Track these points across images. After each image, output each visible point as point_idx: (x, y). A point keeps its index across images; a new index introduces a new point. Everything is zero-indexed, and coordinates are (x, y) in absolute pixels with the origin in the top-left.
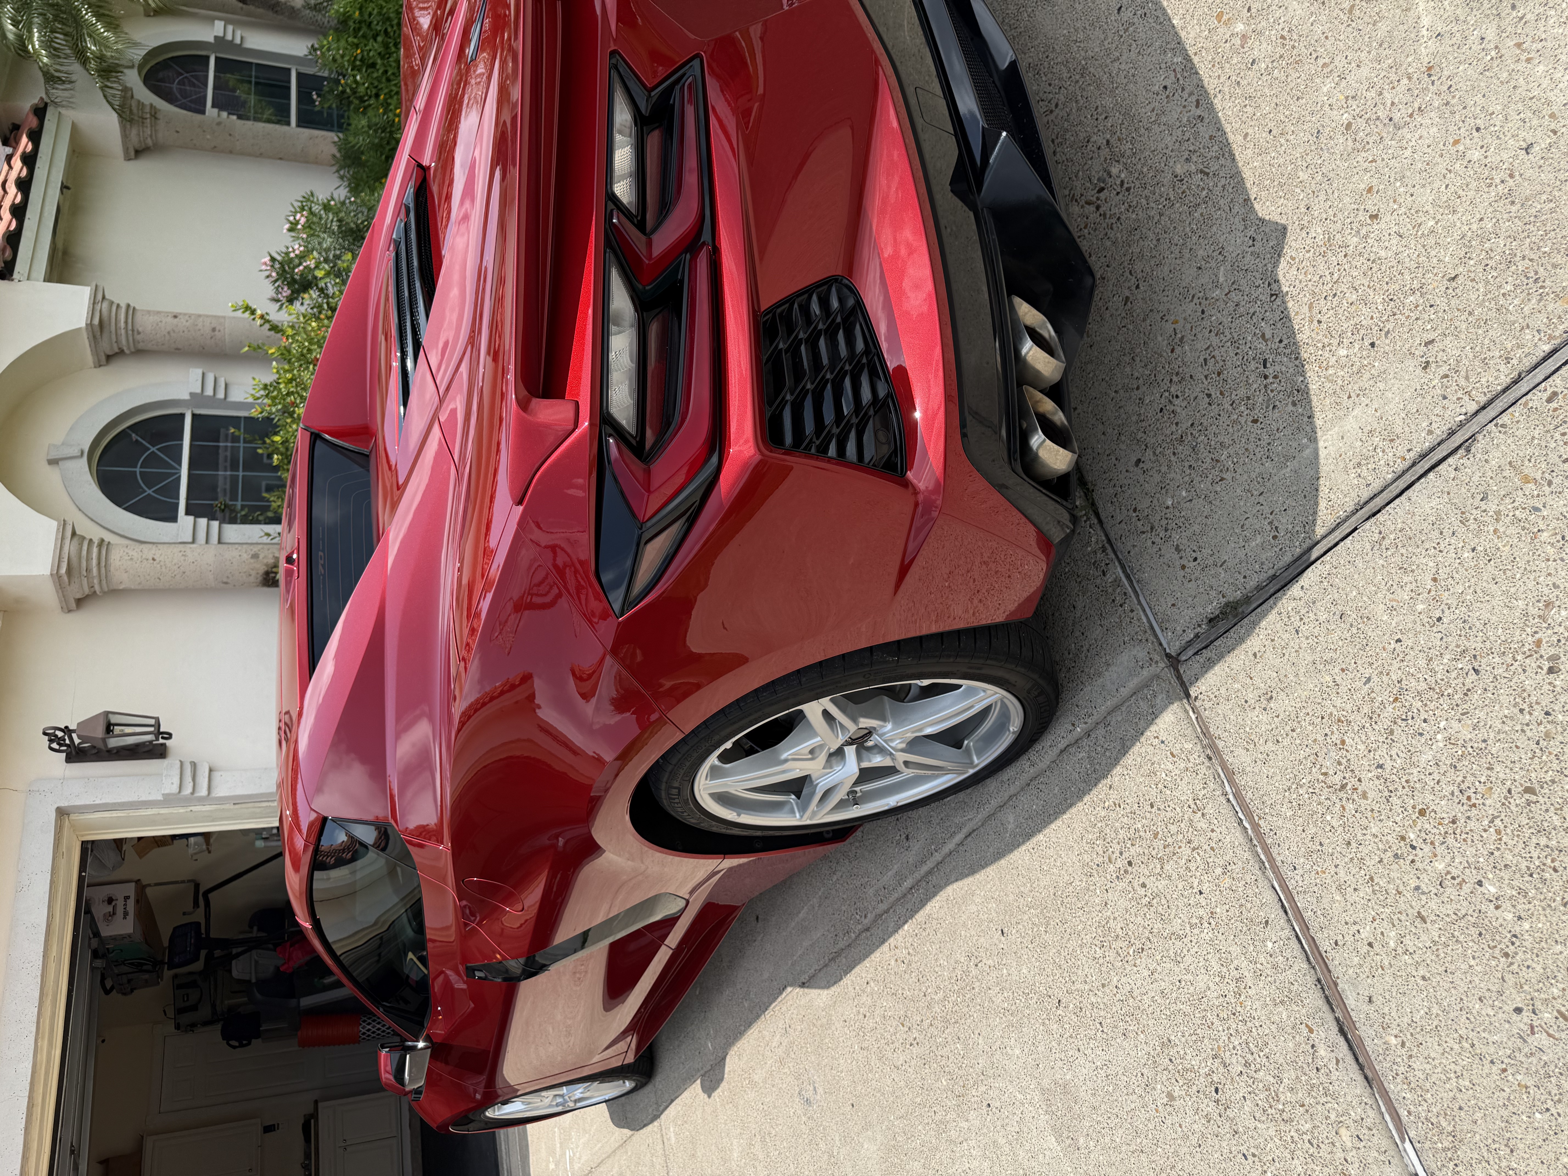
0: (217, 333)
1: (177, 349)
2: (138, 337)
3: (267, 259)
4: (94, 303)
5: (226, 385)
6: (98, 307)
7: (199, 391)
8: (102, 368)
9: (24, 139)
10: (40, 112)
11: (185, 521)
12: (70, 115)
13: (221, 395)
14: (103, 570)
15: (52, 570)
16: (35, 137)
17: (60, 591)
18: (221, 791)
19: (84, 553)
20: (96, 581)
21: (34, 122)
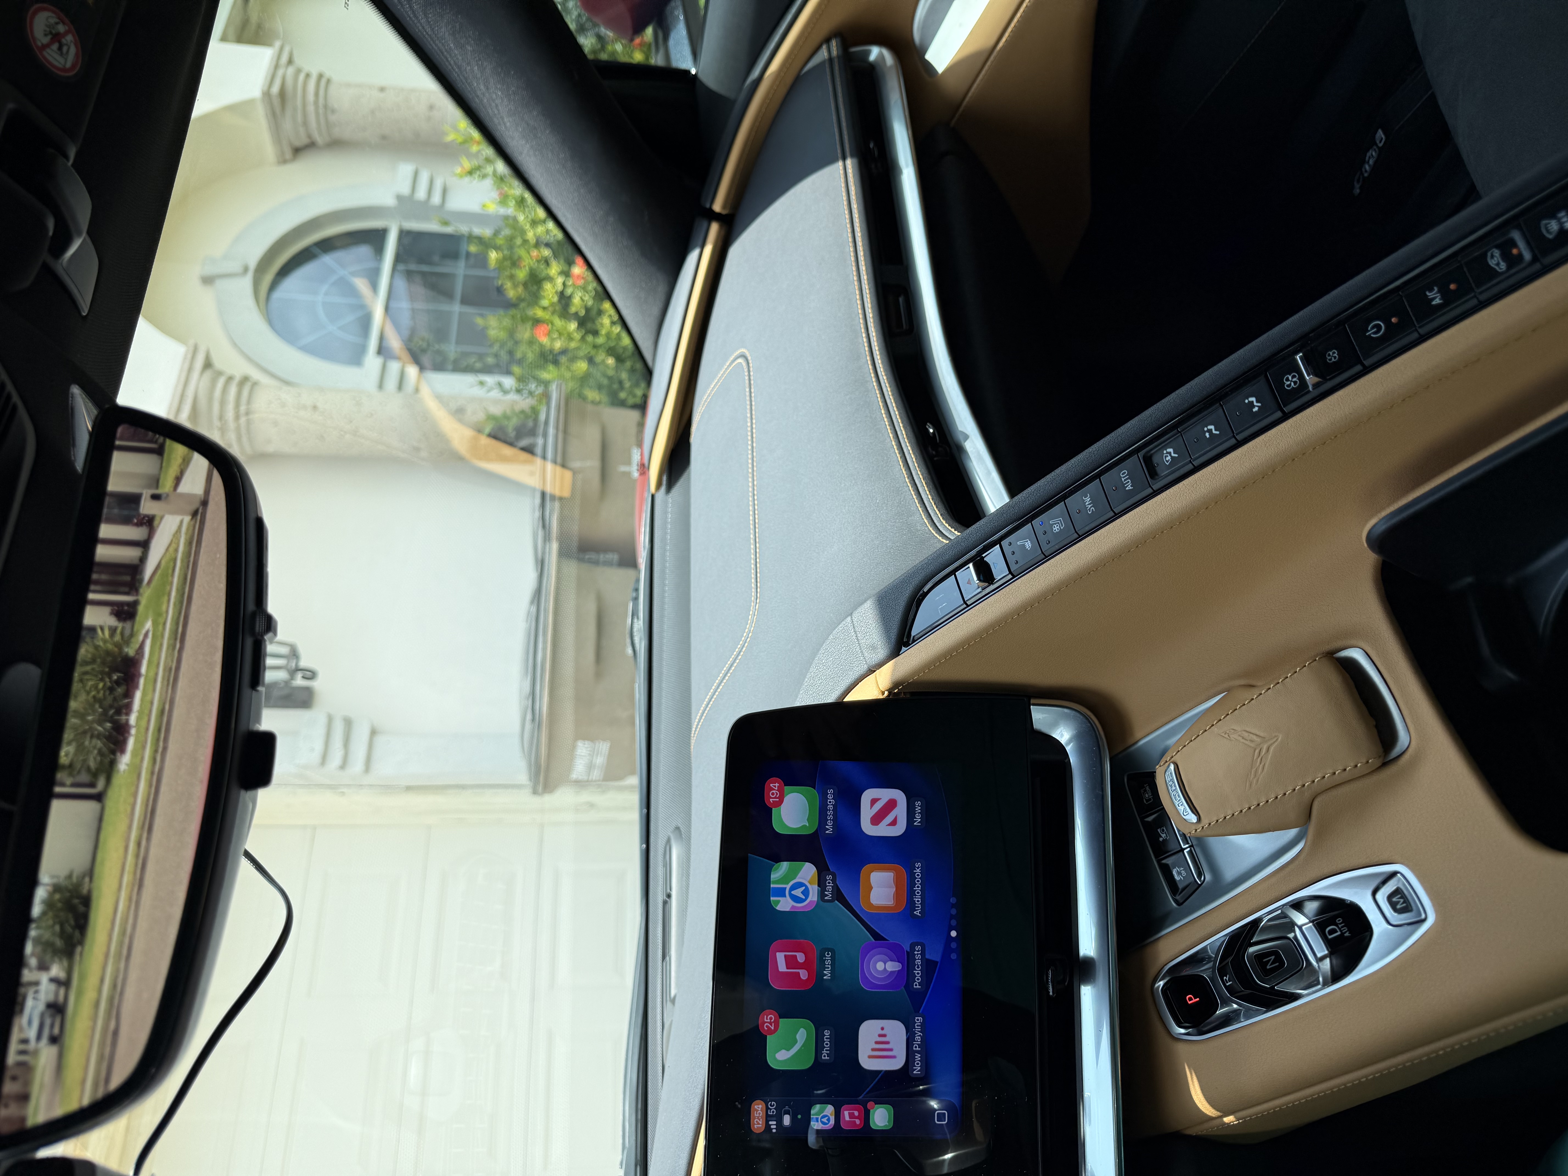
1: (384, 137)
2: (333, 118)
4: (275, 67)
5: (443, 190)
6: (280, 72)
7: (409, 192)
8: (289, 166)
11: (372, 365)
13: (436, 199)
14: (243, 420)
18: (385, 768)
19: (218, 393)
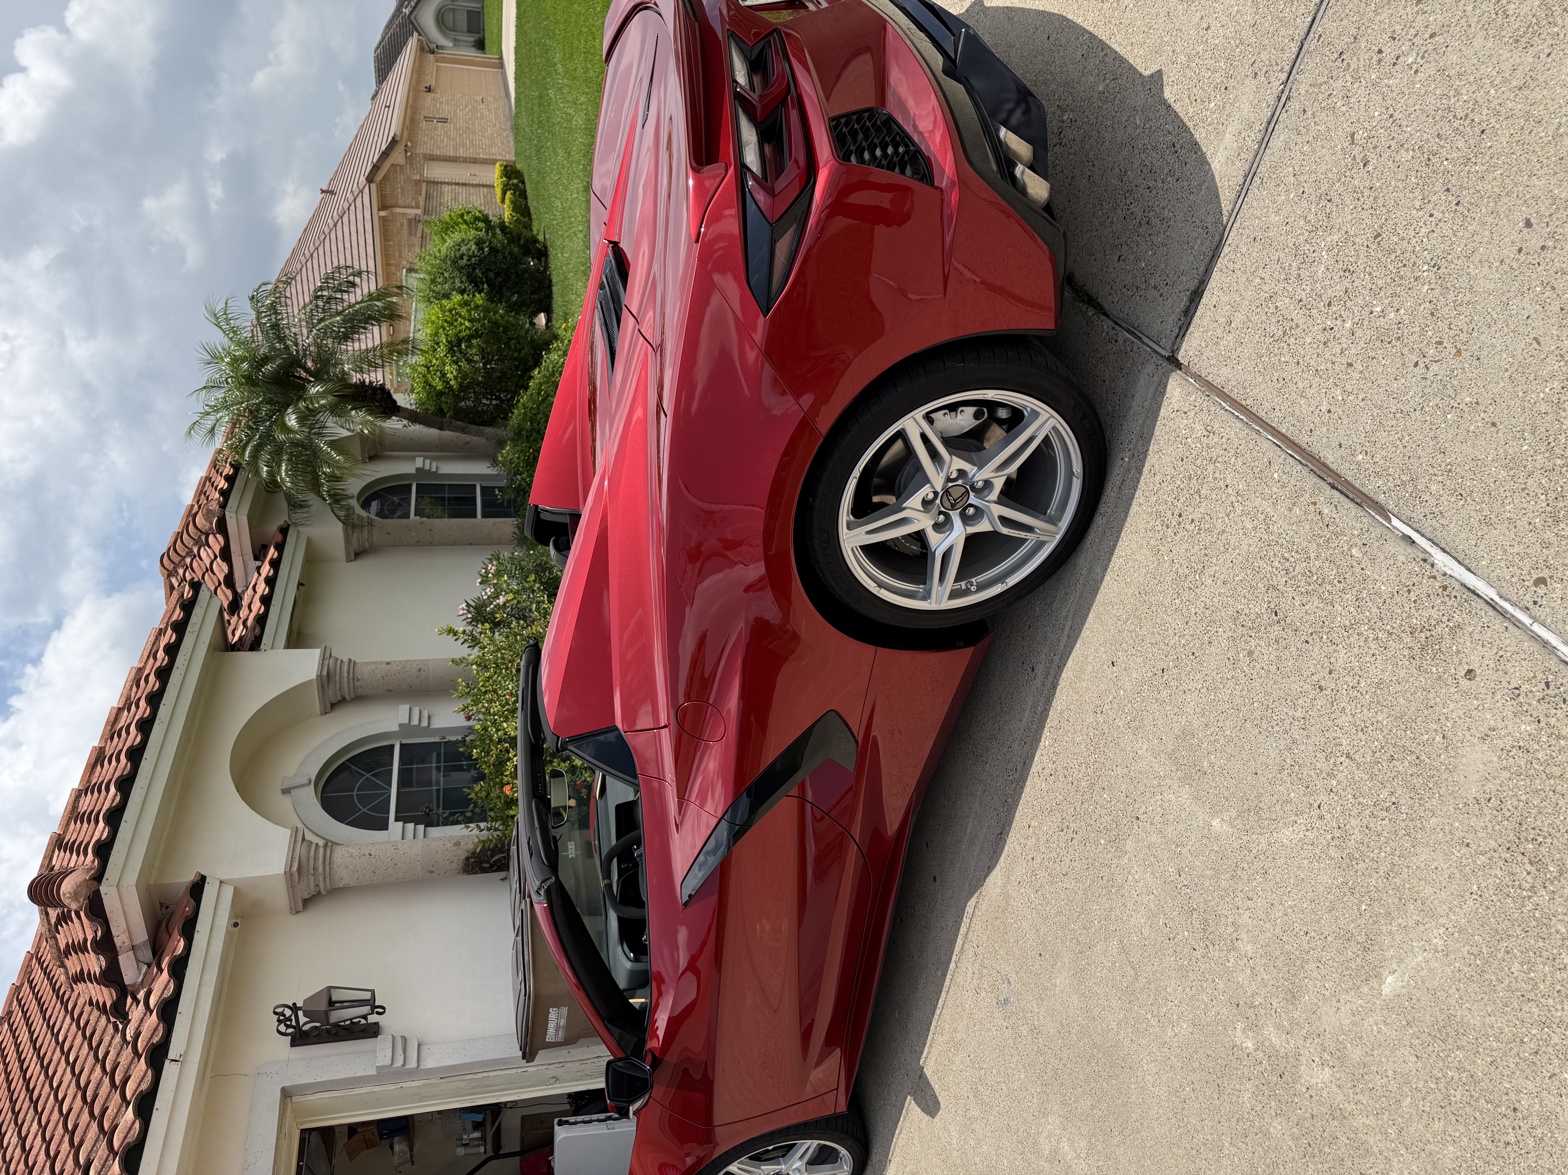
0: (422, 672)
1: (389, 691)
2: (358, 684)
3: (464, 605)
4: (323, 660)
5: (429, 717)
6: (326, 663)
7: (407, 721)
8: (327, 715)
9: (272, 550)
10: (284, 531)
11: (395, 827)
12: (306, 531)
13: (425, 723)
14: (327, 866)
15: (285, 868)
16: (280, 548)
17: (291, 890)
18: (429, 1063)
19: (312, 853)
20: (321, 879)
21: (279, 538)
